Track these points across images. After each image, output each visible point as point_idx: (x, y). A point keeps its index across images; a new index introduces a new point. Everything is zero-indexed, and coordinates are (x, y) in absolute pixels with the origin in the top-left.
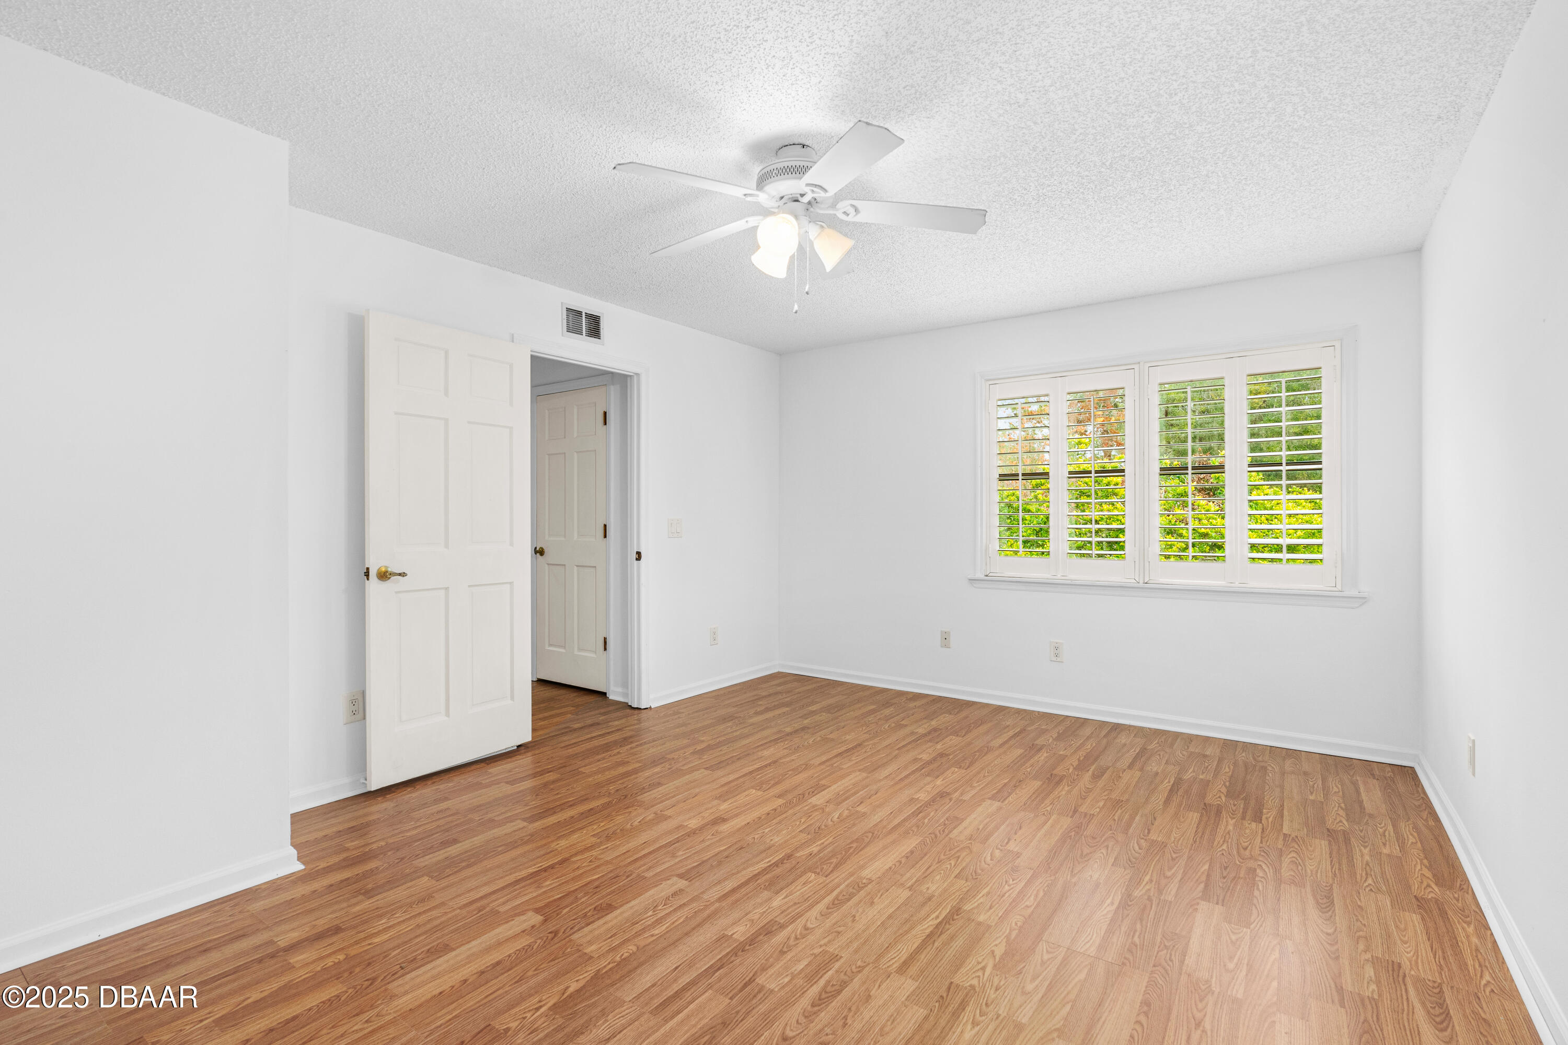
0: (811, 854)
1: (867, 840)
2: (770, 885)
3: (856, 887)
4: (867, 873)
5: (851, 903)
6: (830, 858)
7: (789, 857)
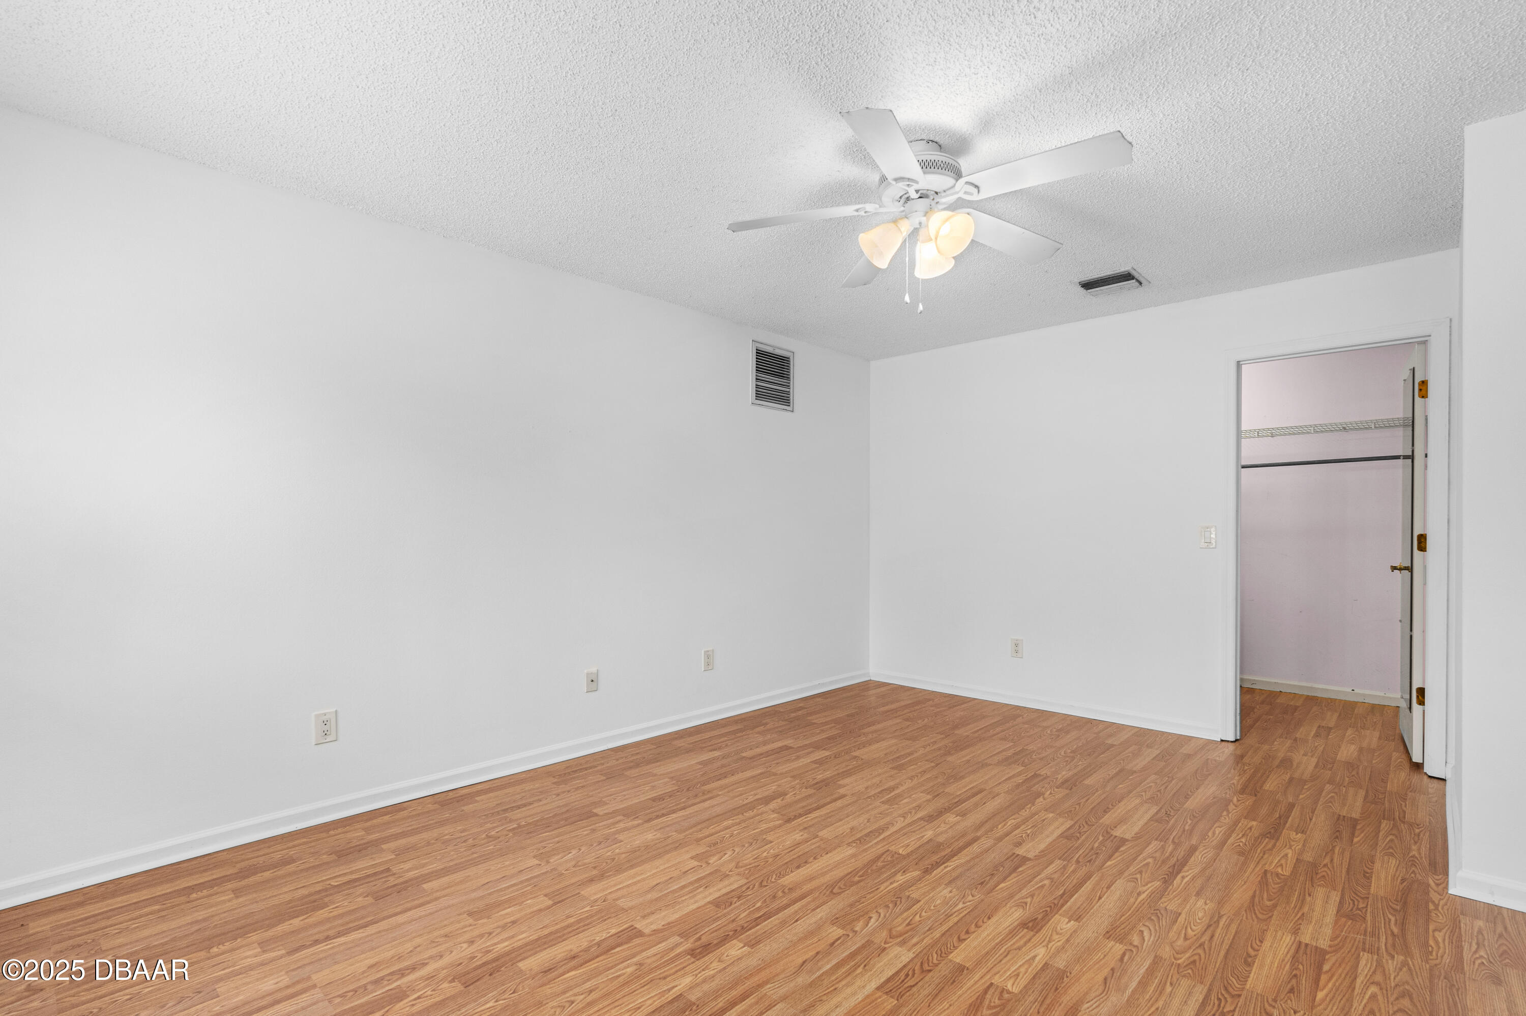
0: (904, 872)
1: (841, 884)
2: (939, 847)
3: (862, 841)
4: (850, 851)
5: (869, 830)
6: (884, 867)
7: (927, 871)
